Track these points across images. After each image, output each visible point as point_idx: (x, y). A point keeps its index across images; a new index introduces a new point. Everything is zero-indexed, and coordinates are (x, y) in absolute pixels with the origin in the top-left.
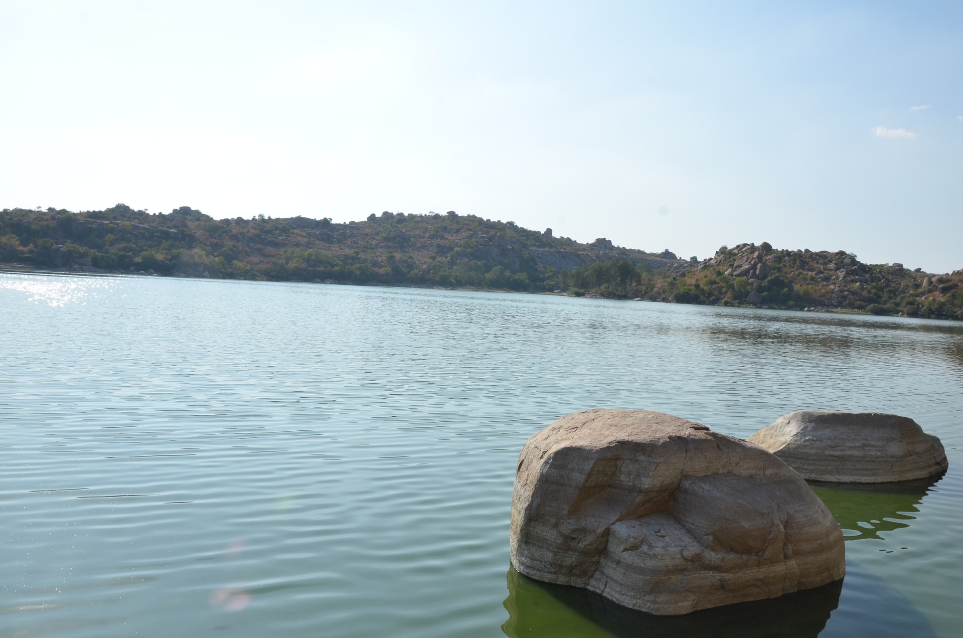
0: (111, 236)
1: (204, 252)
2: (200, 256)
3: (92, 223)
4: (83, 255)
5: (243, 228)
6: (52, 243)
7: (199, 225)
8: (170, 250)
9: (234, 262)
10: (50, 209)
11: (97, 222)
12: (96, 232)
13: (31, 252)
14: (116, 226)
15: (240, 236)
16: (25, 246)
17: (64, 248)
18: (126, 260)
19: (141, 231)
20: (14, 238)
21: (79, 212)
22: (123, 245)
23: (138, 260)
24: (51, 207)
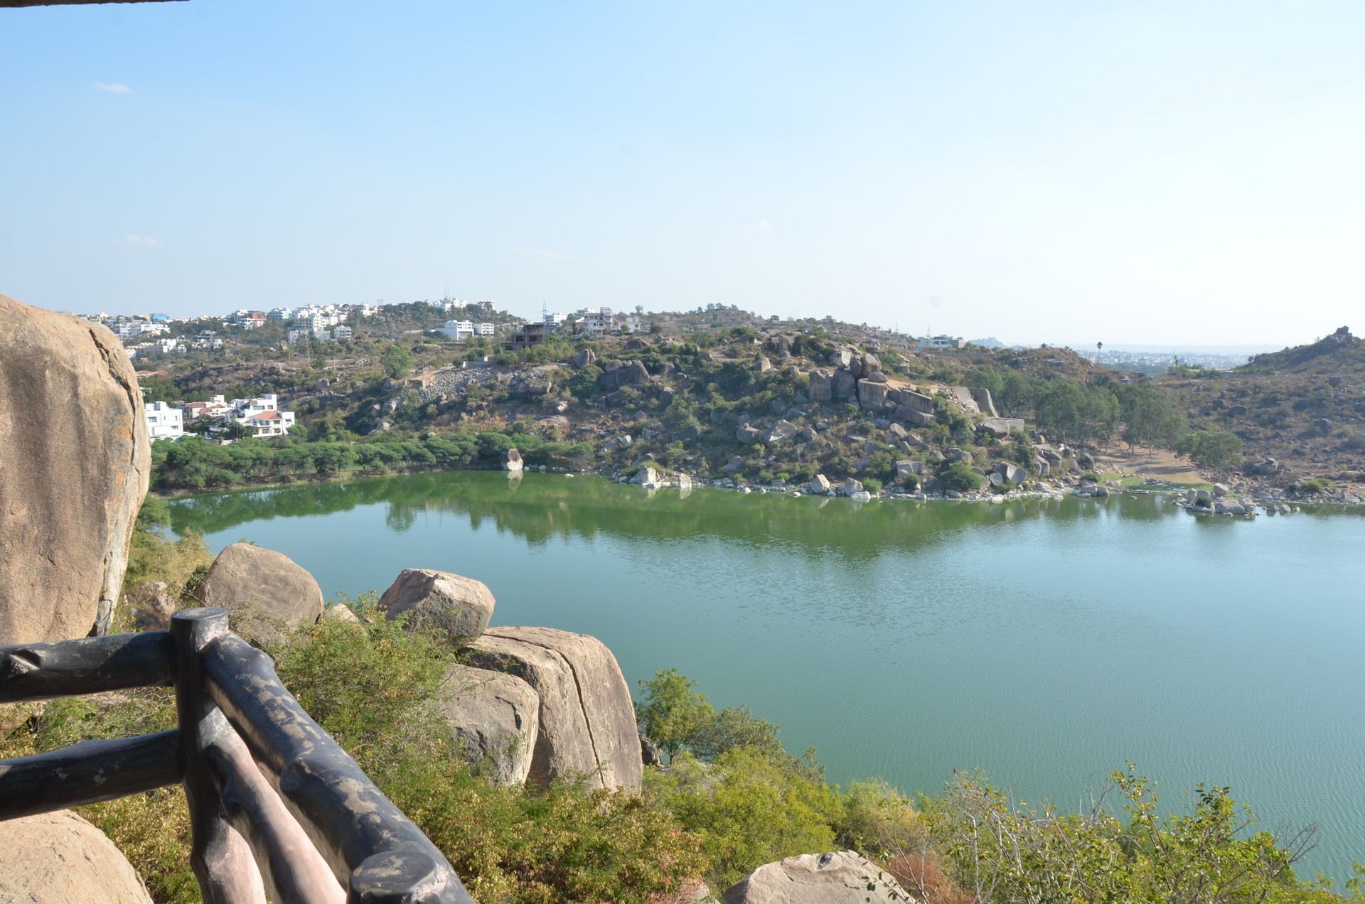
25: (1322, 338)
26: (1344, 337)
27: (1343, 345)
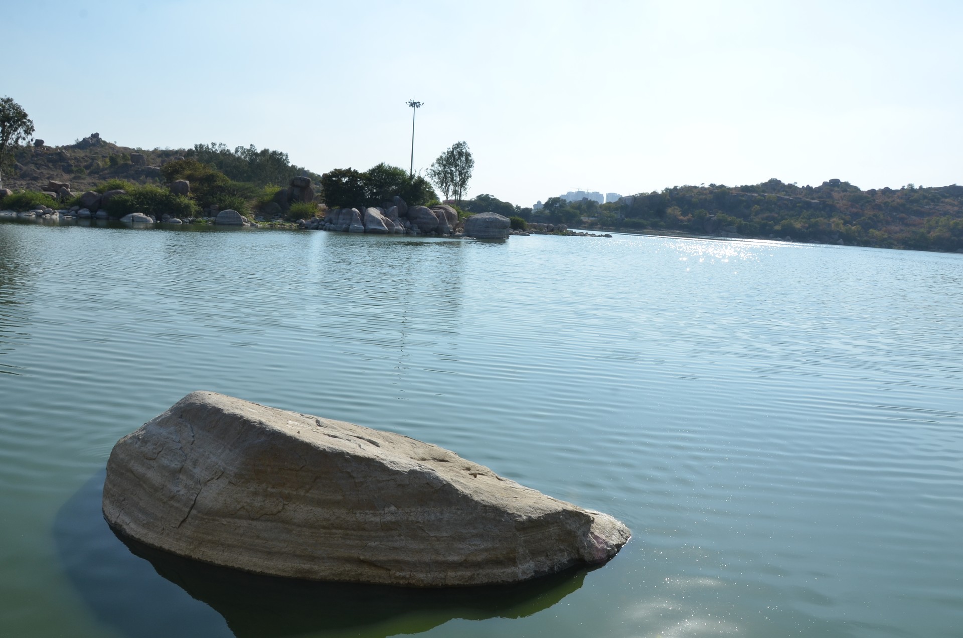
0: (757, 207)
1: (842, 221)
2: (837, 225)
3: (742, 196)
4: (731, 223)
5: (889, 198)
6: (706, 214)
7: (845, 196)
8: (809, 219)
9: (871, 230)
10: (712, 185)
11: (747, 195)
12: (745, 204)
13: (689, 220)
14: (763, 198)
15: (882, 205)
16: (685, 216)
17: (715, 218)
18: (767, 227)
19: (785, 202)
20: (677, 209)
21: (734, 187)
22: (766, 214)
23: (778, 227)
24: (713, 183)
25: (81, 140)
26: (95, 139)
27: (93, 145)
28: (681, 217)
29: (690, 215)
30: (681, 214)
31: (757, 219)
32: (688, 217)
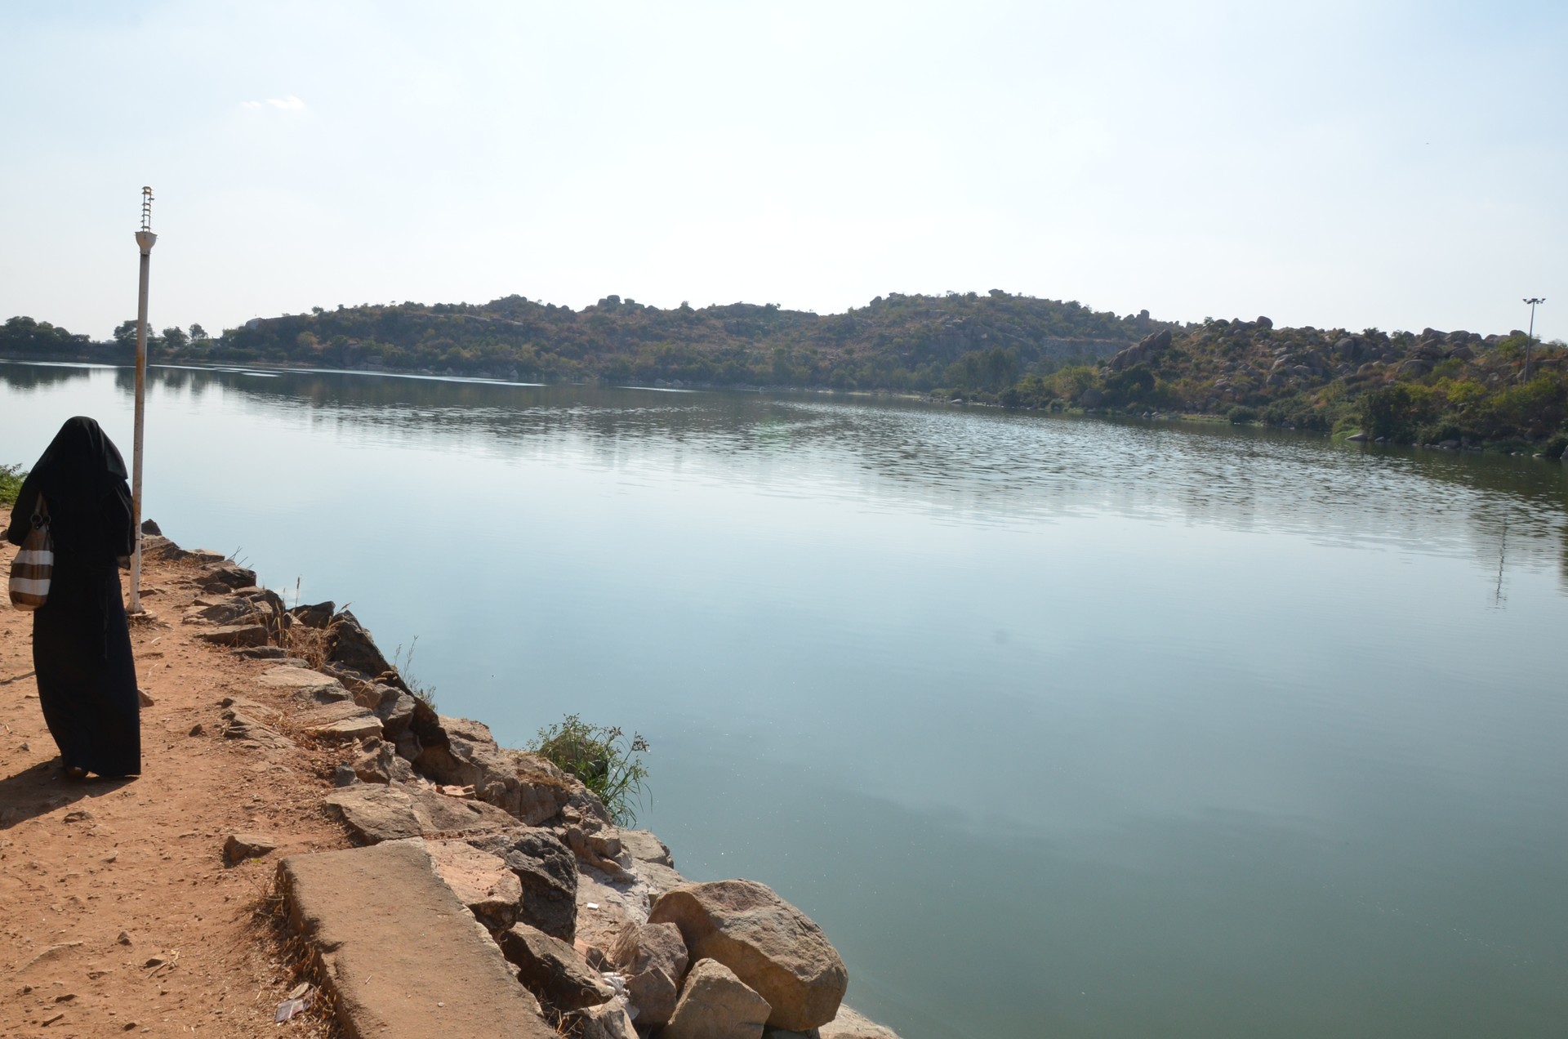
0: (431, 331)
4: (377, 353)
13: (324, 350)
14: (446, 320)
18: (430, 357)
19: (477, 325)
22: (442, 340)
23: (443, 357)
28: (315, 346)
29: (329, 343)
30: (320, 343)
31: (420, 347)
32: (324, 345)
